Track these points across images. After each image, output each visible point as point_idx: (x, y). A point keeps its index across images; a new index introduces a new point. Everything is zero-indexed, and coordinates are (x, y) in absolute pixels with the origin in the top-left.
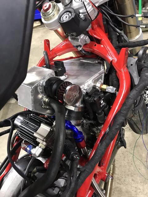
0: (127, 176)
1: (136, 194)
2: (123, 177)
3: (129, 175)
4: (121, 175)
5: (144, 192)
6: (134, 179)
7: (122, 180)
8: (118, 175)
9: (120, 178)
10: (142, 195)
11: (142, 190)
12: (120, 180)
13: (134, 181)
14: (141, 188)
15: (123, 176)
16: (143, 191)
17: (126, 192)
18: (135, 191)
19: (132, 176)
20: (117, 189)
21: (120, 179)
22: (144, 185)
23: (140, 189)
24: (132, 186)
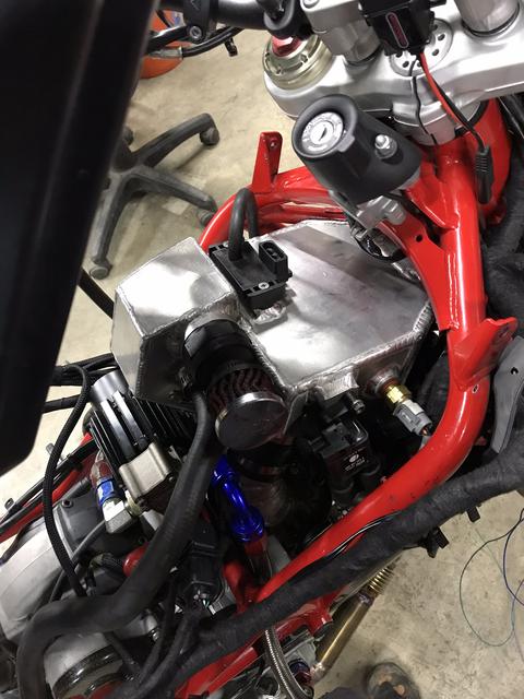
0: (435, 598)
1: (439, 661)
2: (420, 594)
3: (445, 598)
4: (418, 584)
5: (467, 667)
6: (453, 614)
7: (415, 601)
8: (410, 580)
9: (412, 591)
10: (455, 673)
11: (462, 659)
12: (408, 595)
13: (451, 622)
14: (464, 651)
15: (423, 591)
16: (467, 662)
17: (410, 638)
18: (441, 652)
19: (452, 604)
20: (388, 618)
21: (411, 595)
22: (478, 648)
23: (458, 654)
24: (436, 631)
